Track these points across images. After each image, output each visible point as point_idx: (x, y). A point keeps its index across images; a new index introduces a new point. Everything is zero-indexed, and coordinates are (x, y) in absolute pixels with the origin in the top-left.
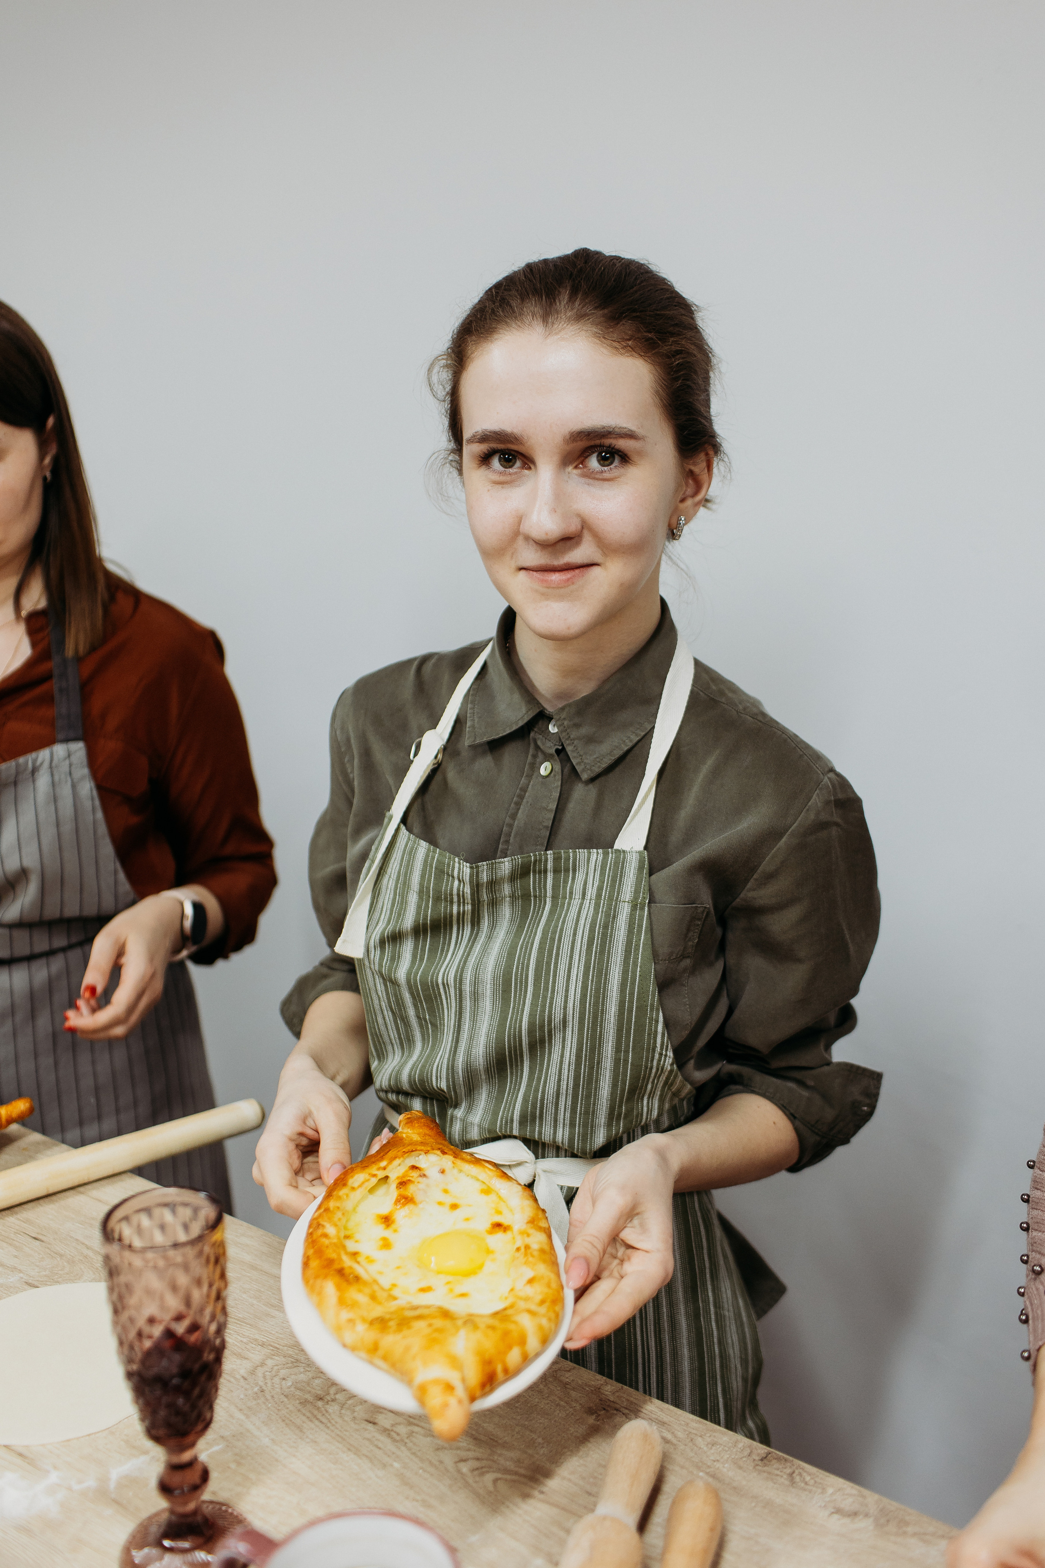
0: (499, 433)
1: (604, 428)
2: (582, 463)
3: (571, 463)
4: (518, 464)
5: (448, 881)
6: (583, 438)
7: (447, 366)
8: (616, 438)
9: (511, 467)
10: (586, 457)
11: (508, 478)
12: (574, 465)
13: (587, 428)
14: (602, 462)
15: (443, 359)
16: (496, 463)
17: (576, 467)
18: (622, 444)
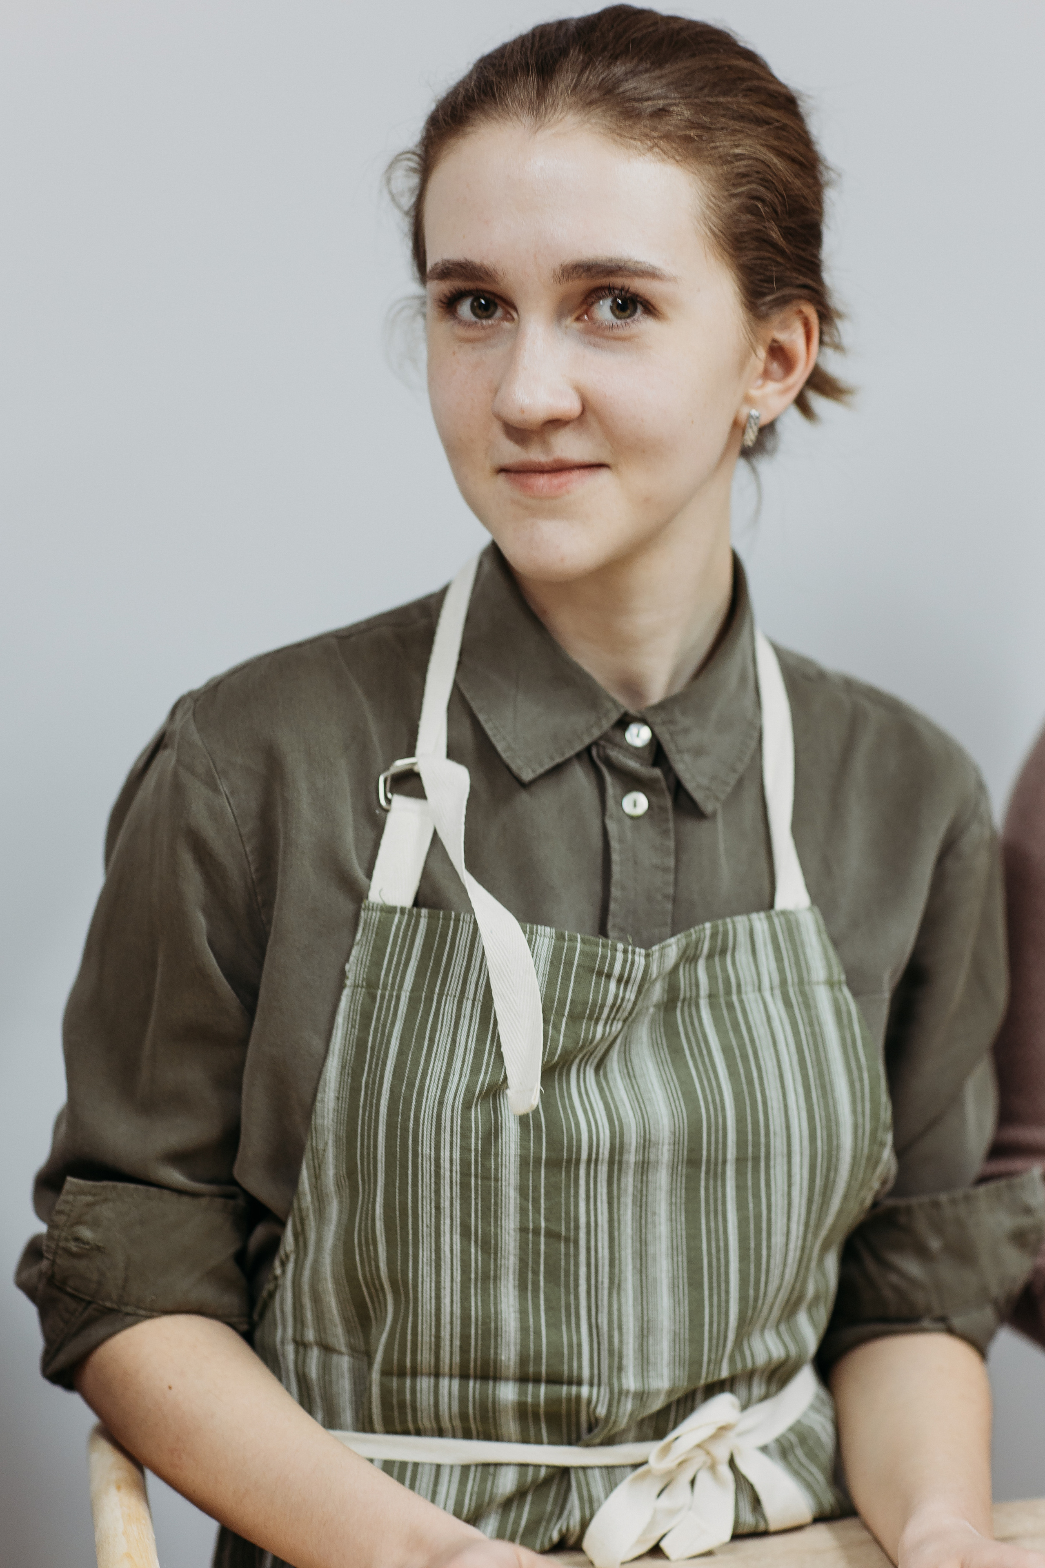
0: (464, 266)
1: (611, 260)
2: (586, 312)
3: (571, 312)
4: (499, 313)
5: (598, 984)
6: (581, 275)
7: (414, 170)
8: (629, 276)
9: (489, 317)
10: (592, 304)
11: (482, 333)
12: (576, 315)
13: (585, 259)
14: (617, 313)
15: (409, 159)
16: (465, 309)
17: (578, 319)
18: (639, 285)
